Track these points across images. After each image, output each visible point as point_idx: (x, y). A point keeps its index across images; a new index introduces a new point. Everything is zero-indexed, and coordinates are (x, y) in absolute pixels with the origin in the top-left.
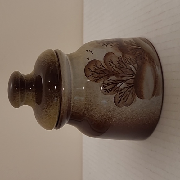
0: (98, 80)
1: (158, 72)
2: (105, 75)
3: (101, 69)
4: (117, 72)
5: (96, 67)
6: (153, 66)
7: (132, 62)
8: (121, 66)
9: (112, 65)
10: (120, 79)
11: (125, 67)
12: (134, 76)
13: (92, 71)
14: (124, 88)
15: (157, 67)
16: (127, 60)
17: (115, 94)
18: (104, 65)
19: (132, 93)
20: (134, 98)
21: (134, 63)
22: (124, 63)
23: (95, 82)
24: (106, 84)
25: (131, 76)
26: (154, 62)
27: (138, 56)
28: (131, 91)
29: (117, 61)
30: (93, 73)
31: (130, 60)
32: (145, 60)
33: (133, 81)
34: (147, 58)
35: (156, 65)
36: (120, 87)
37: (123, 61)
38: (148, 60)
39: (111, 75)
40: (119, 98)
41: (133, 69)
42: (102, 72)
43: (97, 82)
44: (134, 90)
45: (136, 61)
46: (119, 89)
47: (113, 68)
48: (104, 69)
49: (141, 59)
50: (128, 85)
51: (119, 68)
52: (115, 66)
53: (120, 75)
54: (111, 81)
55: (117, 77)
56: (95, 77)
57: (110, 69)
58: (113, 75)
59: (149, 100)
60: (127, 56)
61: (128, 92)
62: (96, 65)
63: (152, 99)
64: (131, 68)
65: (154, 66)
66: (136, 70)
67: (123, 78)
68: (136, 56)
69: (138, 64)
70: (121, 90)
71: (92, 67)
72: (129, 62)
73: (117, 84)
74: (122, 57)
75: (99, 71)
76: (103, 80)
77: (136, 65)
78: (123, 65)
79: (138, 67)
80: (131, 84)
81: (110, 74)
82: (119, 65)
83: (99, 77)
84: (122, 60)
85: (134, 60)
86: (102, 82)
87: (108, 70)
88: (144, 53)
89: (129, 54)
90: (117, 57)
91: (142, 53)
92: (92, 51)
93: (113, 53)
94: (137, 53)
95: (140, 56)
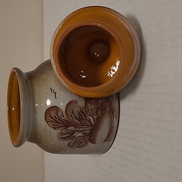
0: (56, 128)
1: (115, 123)
2: (64, 125)
3: (61, 119)
4: (76, 123)
5: (56, 115)
6: (111, 118)
7: (93, 113)
8: (81, 118)
9: (72, 116)
10: (77, 129)
11: (85, 118)
12: (91, 127)
13: (52, 118)
14: (79, 137)
15: (115, 119)
16: (88, 111)
17: (70, 141)
18: (65, 115)
19: (86, 140)
20: (87, 143)
21: (94, 114)
23: (54, 129)
24: (63, 133)
25: (89, 127)
26: (113, 113)
27: (100, 106)
28: (85, 138)
29: (78, 111)
30: (53, 120)
31: (92, 111)
32: (106, 111)
33: (89, 131)
34: (108, 109)
35: (115, 116)
36: (76, 136)
37: (84, 112)
38: (108, 111)
39: (70, 126)
40: (73, 143)
41: (92, 121)
42: (62, 123)
43: (55, 130)
44: (88, 138)
45: (97, 112)
46: (74, 137)
47: (73, 119)
48: (64, 119)
49: (102, 110)
50: (83, 135)
51: (79, 119)
52: (75, 118)
53: (79, 126)
54: (69, 131)
55: (75, 127)
56: (54, 125)
57: (69, 120)
58: (72, 126)
59: (100, 144)
60: (89, 105)
61: (83, 139)
62: (57, 113)
63: (103, 144)
64: (90, 119)
65: (113, 117)
66: (94, 122)
67: (80, 129)
68: (98, 106)
69: (97, 116)
70: (76, 138)
71: (53, 114)
72: (89, 113)
73: (73, 134)
74: (84, 107)
75: (59, 120)
76: (61, 129)
77: (95, 117)
78: (83, 116)
79: (97, 118)
80: (87, 133)
81: (68, 125)
82: (79, 116)
83: (58, 126)
84: (84, 110)
85: (95, 111)
86: (60, 131)
87: (67, 121)
88: (107, 102)
89: (92, 103)
90: (79, 106)
91: (104, 103)
92: (56, 93)
93: (77, 102)
94: (100, 103)
95: (101, 107)
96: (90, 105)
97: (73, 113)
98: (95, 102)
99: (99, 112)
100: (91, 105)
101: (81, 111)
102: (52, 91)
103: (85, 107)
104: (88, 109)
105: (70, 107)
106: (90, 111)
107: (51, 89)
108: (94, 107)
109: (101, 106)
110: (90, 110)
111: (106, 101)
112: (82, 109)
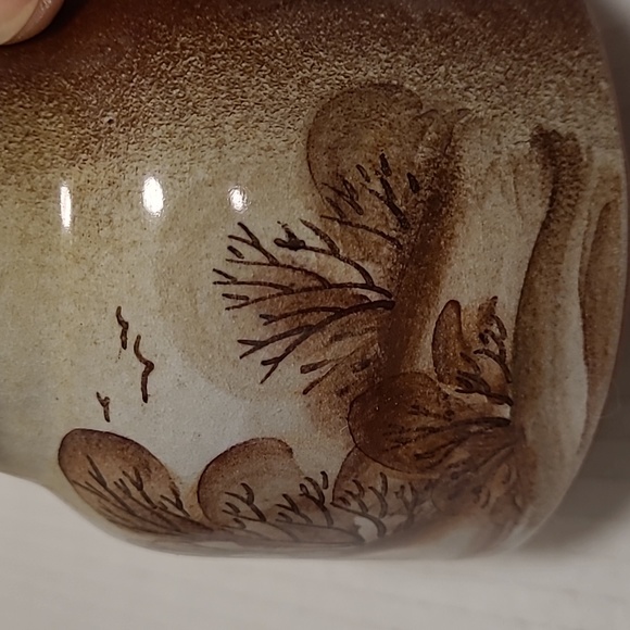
3: (158, 510)
5: (131, 486)
7: (385, 505)
8: (299, 520)
9: (238, 511)
11: (321, 522)
13: (101, 481)
16: (358, 497)
18: (188, 500)
21: (391, 512)
26: (521, 510)
27: (447, 479)
29: (285, 495)
30: (106, 493)
31: (381, 495)
32: (477, 500)
34: (497, 494)
35: (525, 520)
37: (328, 500)
41: (367, 531)
47: (238, 521)
48: (179, 516)
51: (280, 523)
52: (256, 518)
57: (216, 523)
58: (227, 540)
62: (139, 479)
64: (358, 527)
65: (510, 523)
68: (435, 477)
69: (412, 516)
74: (332, 479)
75: (147, 512)
77: (394, 520)
79: (405, 526)
82: (288, 512)
84: (328, 493)
85: (402, 497)
87: (200, 524)
88: (505, 459)
89: (397, 459)
90: (301, 473)
91: (485, 462)
92: (149, 367)
93: (290, 451)
94: (453, 461)
95: (455, 482)
96: (380, 468)
97: (249, 502)
98: (418, 457)
99: (427, 505)
100: (387, 471)
101: (307, 494)
102: (124, 333)
103: (341, 477)
104: (361, 489)
106: (371, 499)
107: (124, 325)
108: (399, 482)
109: (454, 476)
110: (369, 493)
111: (503, 452)
112: (315, 484)
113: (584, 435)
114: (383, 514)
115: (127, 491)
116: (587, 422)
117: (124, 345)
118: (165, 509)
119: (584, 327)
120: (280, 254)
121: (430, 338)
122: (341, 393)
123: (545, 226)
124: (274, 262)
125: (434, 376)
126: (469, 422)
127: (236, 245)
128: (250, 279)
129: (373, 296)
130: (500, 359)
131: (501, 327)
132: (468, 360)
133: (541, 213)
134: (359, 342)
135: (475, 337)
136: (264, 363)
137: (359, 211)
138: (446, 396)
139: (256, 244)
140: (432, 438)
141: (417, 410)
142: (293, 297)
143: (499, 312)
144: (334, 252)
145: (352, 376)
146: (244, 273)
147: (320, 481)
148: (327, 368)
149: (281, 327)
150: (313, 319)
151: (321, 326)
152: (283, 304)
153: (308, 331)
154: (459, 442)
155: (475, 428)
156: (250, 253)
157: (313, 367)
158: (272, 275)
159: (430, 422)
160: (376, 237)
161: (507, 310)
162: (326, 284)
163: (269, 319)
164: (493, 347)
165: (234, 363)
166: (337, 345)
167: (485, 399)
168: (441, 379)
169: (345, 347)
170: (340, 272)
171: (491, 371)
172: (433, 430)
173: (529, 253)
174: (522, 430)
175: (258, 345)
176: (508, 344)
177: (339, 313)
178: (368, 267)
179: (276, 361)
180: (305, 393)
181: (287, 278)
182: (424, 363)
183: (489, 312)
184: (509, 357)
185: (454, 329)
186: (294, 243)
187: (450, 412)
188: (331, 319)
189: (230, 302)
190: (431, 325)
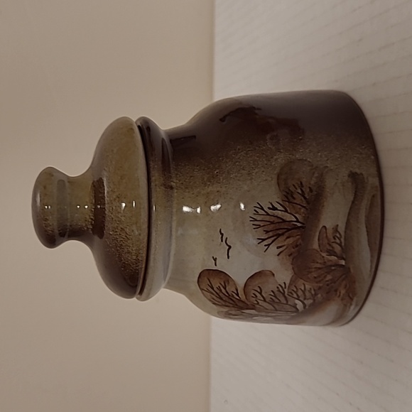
0: (219, 305)
2: (236, 306)
4: (263, 307)
5: (222, 288)
6: (345, 305)
7: (305, 295)
8: (277, 301)
9: (256, 296)
10: (263, 314)
11: (284, 302)
13: (212, 288)
15: (352, 307)
16: (296, 292)
18: (241, 292)
21: (307, 298)
22: (285, 297)
25: (289, 313)
26: (352, 299)
27: (325, 286)
29: (272, 291)
30: (213, 292)
31: (304, 292)
32: (336, 294)
34: (343, 292)
35: (354, 303)
37: (286, 293)
38: (342, 295)
39: (248, 309)
41: (300, 306)
42: (231, 302)
45: (316, 294)
47: (257, 301)
48: (237, 299)
49: (328, 293)
51: (270, 302)
52: (263, 299)
53: (267, 311)
55: (259, 311)
56: (213, 299)
57: (249, 302)
58: (253, 309)
60: (300, 284)
62: (225, 285)
64: (297, 304)
65: (349, 304)
66: (304, 308)
67: (270, 314)
68: (321, 285)
69: (314, 300)
71: (216, 284)
72: (297, 295)
74: (287, 285)
75: (227, 298)
77: (309, 302)
78: (282, 299)
79: (312, 304)
81: (245, 307)
82: (274, 298)
83: (222, 304)
84: (286, 290)
85: (311, 293)
87: (244, 302)
88: (344, 279)
89: (309, 278)
90: (277, 283)
91: (338, 280)
92: (230, 247)
93: (274, 275)
94: (327, 279)
95: (328, 287)
96: (303, 281)
97: (260, 293)
98: (315, 278)
99: (319, 295)
100: (305, 283)
101: (279, 291)
102: (222, 237)
103: (290, 284)
104: (297, 289)
105: (257, 282)
106: (300, 293)
107: (222, 235)
108: (310, 287)
109: (328, 285)
110: (300, 291)
111: (344, 276)
112: (282, 287)
113: (371, 271)
114: (305, 299)
115: (221, 291)
116: (371, 266)
117: (222, 241)
118: (233, 296)
119: (368, 235)
120: (269, 212)
121: (317, 238)
122: (290, 255)
123: (353, 202)
124: (268, 214)
125: (319, 250)
126: (331, 266)
127: (256, 209)
128: (261, 219)
129: (299, 225)
130: (340, 245)
131: (340, 234)
132: (330, 245)
133: (352, 198)
134: (295, 239)
135: (332, 237)
136: (265, 246)
137: (294, 198)
138: (323, 257)
139: (262, 209)
140: (320, 271)
141: (314, 261)
142: (274, 225)
143: (339, 230)
144: (286, 211)
145: (293, 250)
146: (259, 218)
147: (283, 286)
148: (285, 247)
149: (271, 234)
150: (280, 232)
151: (283, 234)
152: (271, 227)
153: (279, 235)
154: (328, 273)
155: (333, 268)
156: (261, 212)
157: (280, 247)
158: (267, 218)
159: (318, 266)
160: (299, 206)
161: (342, 229)
162: (284, 221)
163: (267, 232)
164: (338, 241)
165: (257, 246)
166: (288, 240)
167: (336, 258)
168: (321, 251)
169: (290, 241)
170: (288, 217)
171: (338, 249)
172: (320, 268)
173: (348, 211)
174: (349, 268)
175: (263, 240)
176: (342, 240)
177: (288, 230)
178: (297, 215)
179: (269, 245)
180: (278, 255)
181: (272, 219)
182: (316, 246)
183: (336, 229)
184: (343, 244)
185: (325, 235)
186: (274, 208)
187: (325, 262)
188: (286, 232)
189: (255, 227)
190: (317, 234)
